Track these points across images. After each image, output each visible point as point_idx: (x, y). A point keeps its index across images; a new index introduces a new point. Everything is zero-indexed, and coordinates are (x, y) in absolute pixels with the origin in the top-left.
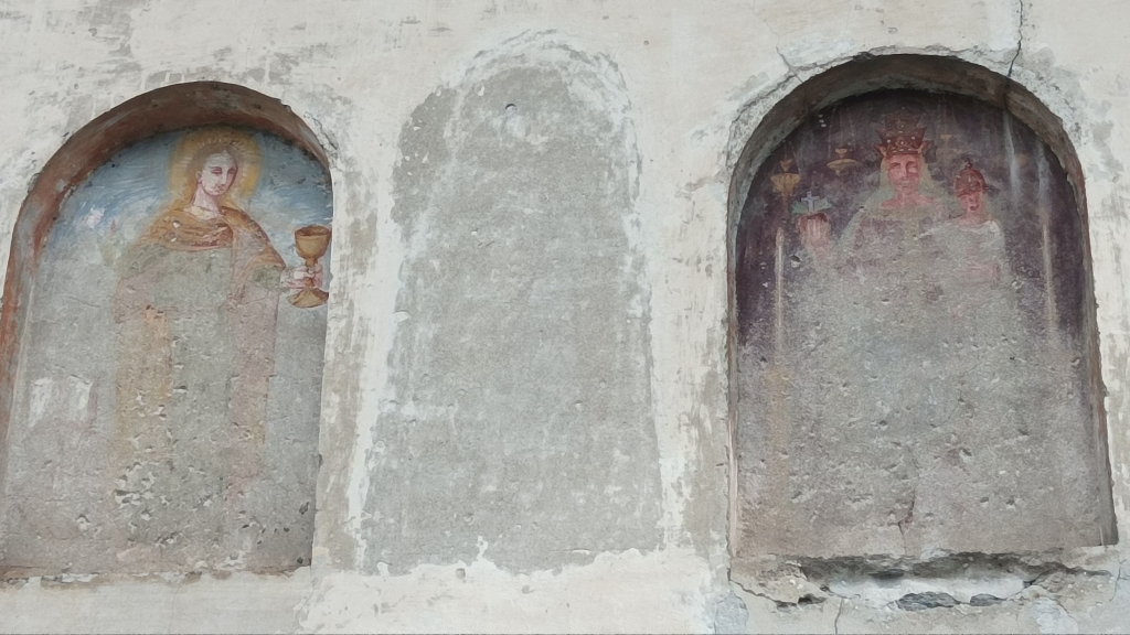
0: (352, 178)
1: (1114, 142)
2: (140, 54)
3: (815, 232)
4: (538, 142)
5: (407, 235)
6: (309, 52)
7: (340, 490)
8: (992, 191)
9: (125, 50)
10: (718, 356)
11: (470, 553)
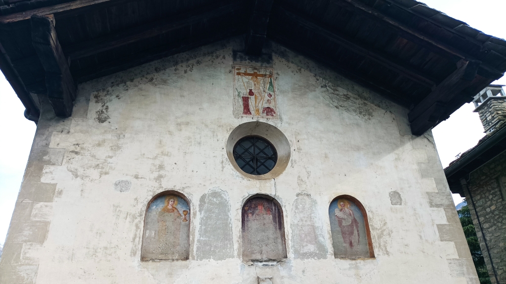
0: (193, 205)
1: (286, 207)
2: (163, 185)
3: (250, 215)
4: (218, 202)
5: (201, 214)
6: (187, 187)
7: (193, 249)
8: (271, 211)
9: (161, 185)
10: (241, 233)
11: (210, 258)
